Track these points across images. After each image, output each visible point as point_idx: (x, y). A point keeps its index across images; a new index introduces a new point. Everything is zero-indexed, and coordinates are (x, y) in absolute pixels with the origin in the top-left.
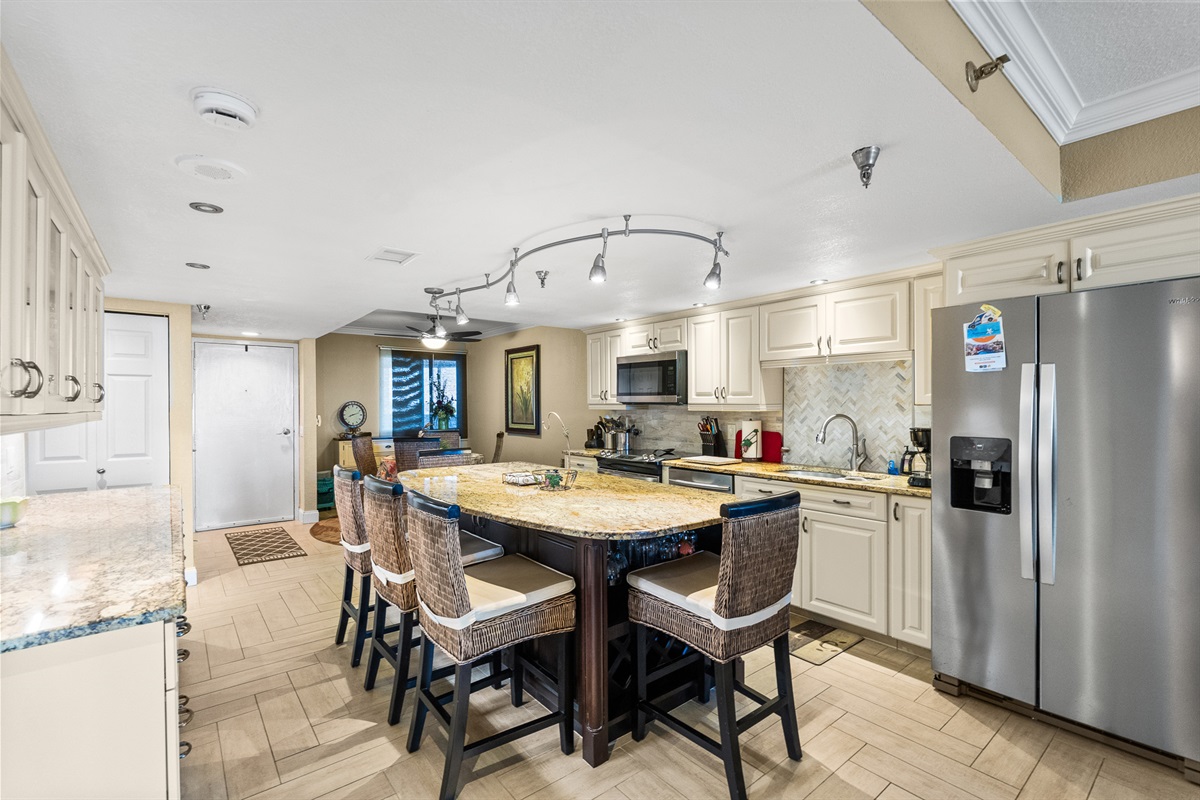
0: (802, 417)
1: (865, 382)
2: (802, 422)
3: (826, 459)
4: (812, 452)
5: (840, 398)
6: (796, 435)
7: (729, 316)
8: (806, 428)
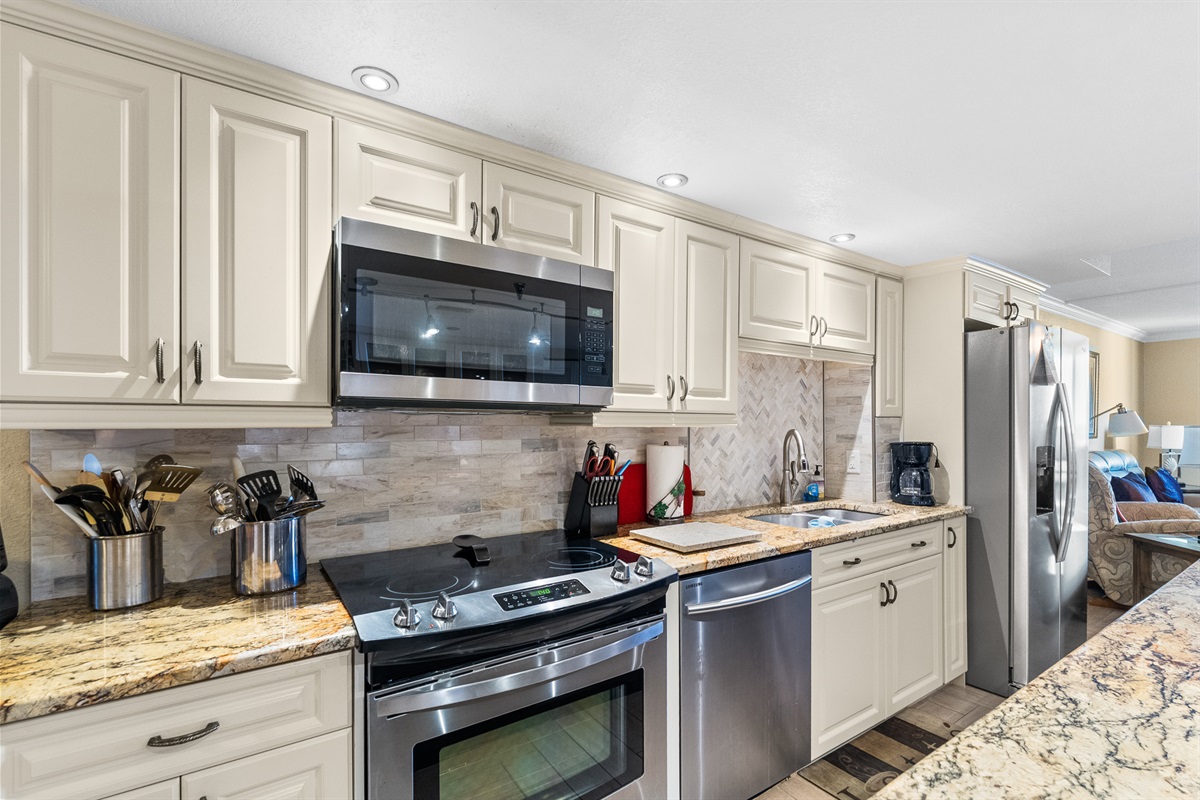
0: (713, 436)
1: (777, 387)
2: (713, 444)
3: (741, 496)
4: (725, 489)
5: (755, 408)
6: (705, 466)
7: (693, 234)
8: (718, 453)
